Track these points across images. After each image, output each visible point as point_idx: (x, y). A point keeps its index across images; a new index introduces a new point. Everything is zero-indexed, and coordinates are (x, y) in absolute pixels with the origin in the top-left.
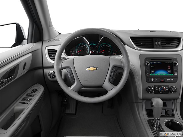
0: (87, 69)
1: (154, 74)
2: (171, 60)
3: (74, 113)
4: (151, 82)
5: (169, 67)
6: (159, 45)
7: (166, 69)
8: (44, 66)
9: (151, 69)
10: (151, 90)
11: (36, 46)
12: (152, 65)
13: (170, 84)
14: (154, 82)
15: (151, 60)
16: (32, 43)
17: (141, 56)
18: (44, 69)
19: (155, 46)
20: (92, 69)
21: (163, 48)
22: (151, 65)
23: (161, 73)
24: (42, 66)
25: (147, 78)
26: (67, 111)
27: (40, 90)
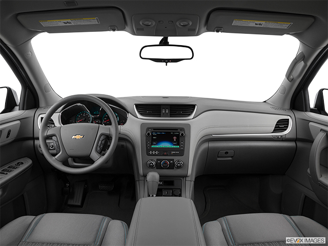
0: (73, 137)
1: (156, 146)
2: (177, 130)
3: (79, 204)
4: (152, 155)
5: (175, 138)
6: (167, 113)
7: (171, 141)
8: (35, 136)
9: (153, 140)
10: (151, 164)
11: (29, 113)
12: (155, 136)
13: (176, 158)
14: (155, 155)
15: (154, 129)
16: (23, 109)
17: (142, 125)
18: (35, 140)
19: (162, 114)
20: (78, 137)
21: (171, 117)
22: (153, 136)
23: (165, 145)
24: (32, 136)
25: (148, 151)
26: (71, 202)
27: (28, 163)
